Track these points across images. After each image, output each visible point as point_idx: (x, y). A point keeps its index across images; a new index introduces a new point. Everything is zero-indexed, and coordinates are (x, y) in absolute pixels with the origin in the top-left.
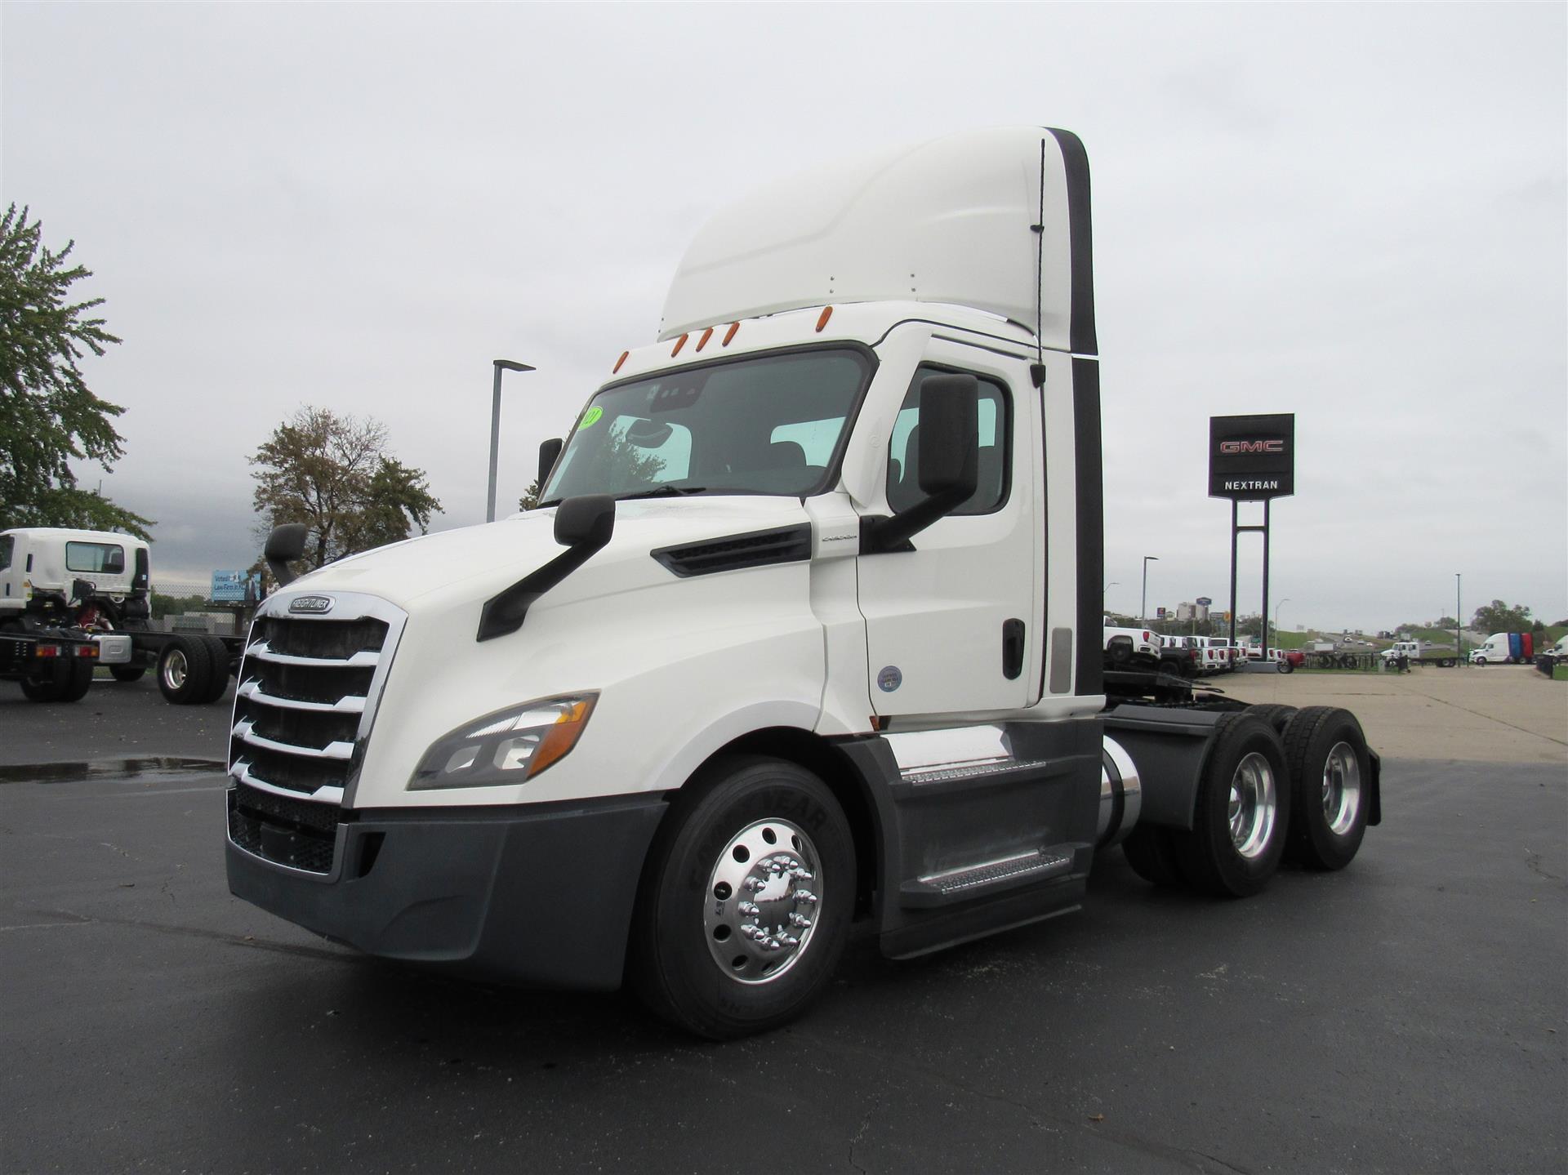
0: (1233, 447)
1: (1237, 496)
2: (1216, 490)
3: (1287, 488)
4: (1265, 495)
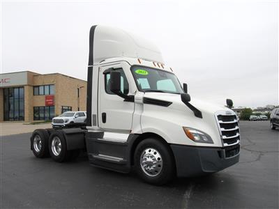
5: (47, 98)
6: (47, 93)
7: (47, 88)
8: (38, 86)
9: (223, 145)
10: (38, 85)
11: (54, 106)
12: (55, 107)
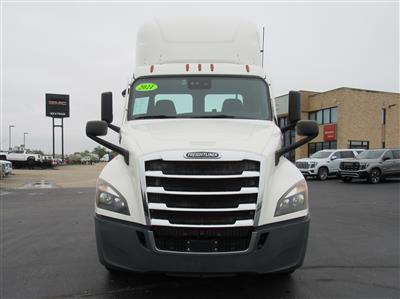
0: (53, 103)
1: (54, 117)
2: (48, 114)
3: (68, 115)
4: (62, 117)
5: (326, 129)
6: (327, 121)
7: (327, 113)
8: (316, 112)
9: (148, 221)
10: (314, 109)
11: (335, 141)
12: (338, 142)
